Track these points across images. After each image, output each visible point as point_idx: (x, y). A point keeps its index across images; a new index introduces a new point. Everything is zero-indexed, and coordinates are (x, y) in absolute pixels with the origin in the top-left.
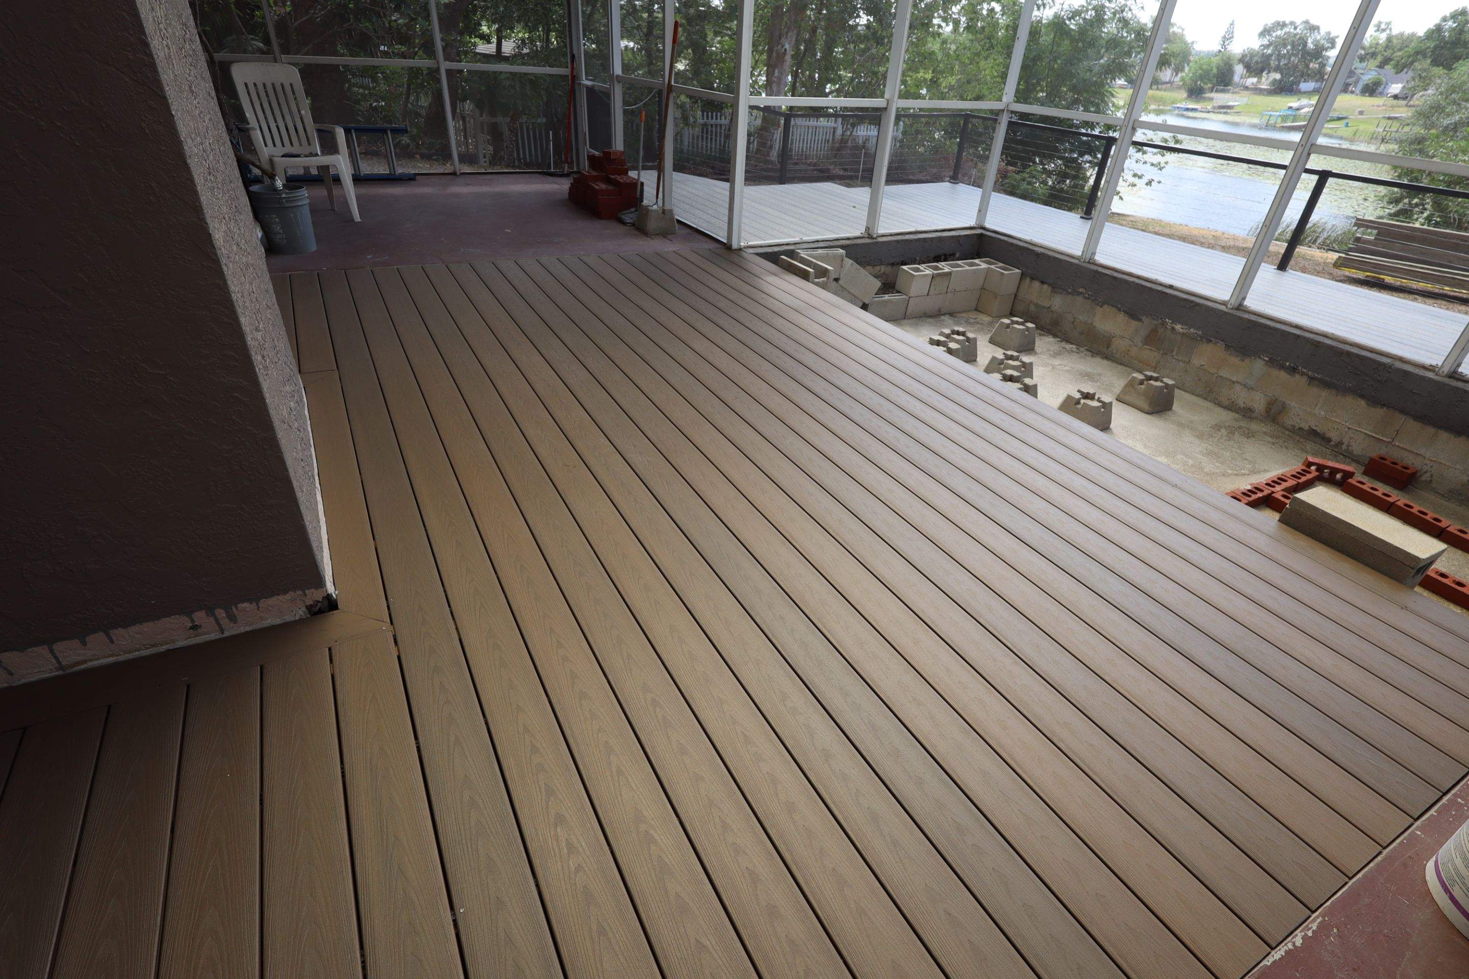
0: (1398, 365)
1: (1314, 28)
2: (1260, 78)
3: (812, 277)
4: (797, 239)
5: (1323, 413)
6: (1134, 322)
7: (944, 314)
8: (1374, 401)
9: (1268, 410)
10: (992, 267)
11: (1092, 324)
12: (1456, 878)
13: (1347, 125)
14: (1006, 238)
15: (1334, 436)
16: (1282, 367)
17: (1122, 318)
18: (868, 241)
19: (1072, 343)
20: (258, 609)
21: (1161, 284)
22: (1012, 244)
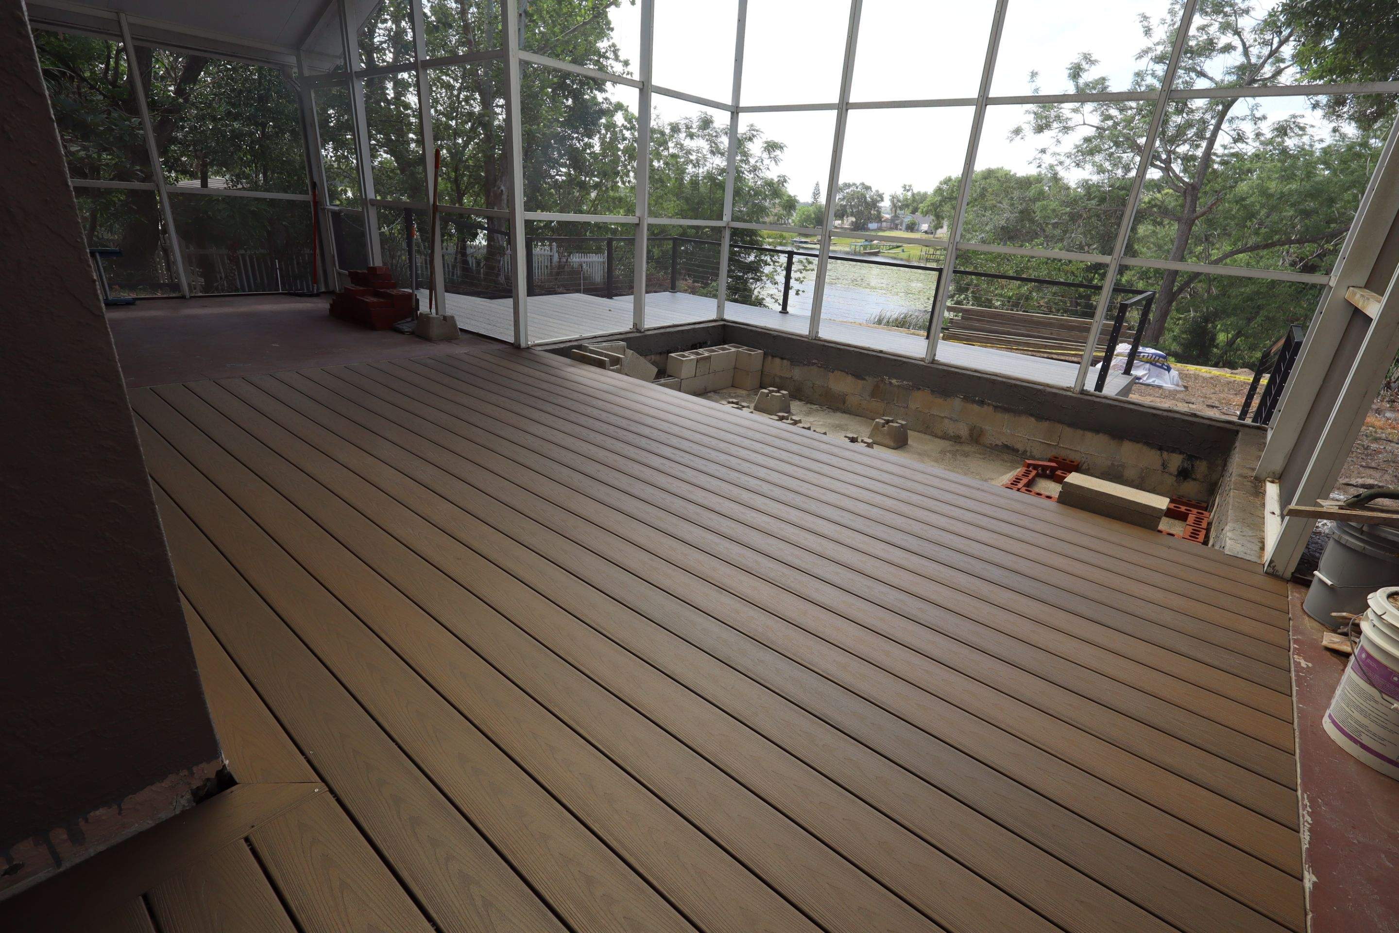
0: (1049, 389)
1: (868, 188)
2: (843, 220)
3: (608, 364)
4: (577, 336)
5: (1009, 431)
6: (860, 381)
7: (710, 392)
8: (1040, 418)
9: (971, 435)
10: (740, 349)
11: (828, 387)
12: (1361, 729)
13: (903, 251)
14: (745, 327)
15: (1019, 446)
16: (974, 402)
17: (850, 379)
18: (638, 335)
19: (814, 404)
20: (120, 814)
21: (873, 351)
22: (751, 331)
